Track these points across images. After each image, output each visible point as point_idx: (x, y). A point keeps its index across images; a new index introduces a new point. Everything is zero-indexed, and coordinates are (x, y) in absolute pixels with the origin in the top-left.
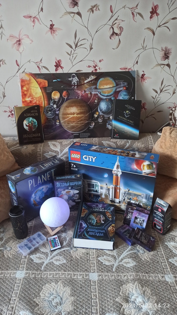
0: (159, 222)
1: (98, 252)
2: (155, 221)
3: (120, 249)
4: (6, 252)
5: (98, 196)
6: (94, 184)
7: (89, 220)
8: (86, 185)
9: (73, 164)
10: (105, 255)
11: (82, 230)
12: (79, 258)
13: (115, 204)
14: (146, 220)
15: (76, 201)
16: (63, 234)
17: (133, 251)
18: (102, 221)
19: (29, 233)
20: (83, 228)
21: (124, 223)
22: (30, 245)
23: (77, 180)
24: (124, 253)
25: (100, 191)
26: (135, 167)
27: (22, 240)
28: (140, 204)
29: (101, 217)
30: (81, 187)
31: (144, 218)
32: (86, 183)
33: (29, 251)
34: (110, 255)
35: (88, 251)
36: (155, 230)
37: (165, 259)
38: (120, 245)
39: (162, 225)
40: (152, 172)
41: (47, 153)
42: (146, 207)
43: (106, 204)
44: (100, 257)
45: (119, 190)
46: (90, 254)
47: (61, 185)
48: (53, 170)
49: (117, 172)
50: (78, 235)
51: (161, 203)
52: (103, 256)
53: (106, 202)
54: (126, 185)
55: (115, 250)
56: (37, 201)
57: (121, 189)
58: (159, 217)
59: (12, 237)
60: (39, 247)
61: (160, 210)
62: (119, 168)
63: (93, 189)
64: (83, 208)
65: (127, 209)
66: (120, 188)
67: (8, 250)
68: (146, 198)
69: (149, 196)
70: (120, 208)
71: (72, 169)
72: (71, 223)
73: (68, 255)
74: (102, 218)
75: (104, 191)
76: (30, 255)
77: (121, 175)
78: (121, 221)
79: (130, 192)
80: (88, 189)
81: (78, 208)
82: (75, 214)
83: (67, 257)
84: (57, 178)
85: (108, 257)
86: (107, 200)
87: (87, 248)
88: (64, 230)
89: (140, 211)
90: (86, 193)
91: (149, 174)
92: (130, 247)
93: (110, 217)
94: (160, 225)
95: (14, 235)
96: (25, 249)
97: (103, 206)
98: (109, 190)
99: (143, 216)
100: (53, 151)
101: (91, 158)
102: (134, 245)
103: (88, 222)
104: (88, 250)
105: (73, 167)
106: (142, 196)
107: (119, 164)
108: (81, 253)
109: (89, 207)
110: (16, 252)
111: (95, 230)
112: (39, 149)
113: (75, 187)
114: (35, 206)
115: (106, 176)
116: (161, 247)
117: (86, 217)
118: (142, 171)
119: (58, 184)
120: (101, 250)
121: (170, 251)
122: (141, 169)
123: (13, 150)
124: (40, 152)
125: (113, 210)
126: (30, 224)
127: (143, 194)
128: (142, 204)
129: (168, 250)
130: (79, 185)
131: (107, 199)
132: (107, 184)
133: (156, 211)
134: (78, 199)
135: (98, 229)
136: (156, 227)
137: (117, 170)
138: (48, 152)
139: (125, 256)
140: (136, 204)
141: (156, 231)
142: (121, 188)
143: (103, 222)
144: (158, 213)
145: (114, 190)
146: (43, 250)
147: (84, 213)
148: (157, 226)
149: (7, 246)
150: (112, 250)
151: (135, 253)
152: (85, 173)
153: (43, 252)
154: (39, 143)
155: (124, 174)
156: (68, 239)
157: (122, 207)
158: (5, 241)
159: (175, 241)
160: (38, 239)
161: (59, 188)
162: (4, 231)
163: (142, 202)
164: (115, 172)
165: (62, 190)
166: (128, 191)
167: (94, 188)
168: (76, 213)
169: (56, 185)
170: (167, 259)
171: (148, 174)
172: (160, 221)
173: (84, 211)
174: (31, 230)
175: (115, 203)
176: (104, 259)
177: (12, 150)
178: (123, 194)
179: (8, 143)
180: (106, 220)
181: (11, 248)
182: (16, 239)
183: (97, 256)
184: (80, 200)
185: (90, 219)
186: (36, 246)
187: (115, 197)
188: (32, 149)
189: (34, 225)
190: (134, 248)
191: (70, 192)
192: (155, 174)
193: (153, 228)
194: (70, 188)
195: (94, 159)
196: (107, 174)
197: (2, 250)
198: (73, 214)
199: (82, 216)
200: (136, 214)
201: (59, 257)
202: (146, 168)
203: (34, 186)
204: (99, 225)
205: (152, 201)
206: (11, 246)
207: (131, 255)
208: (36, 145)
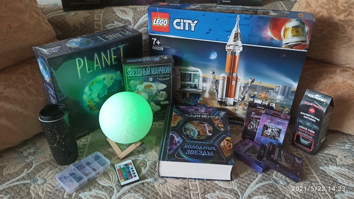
0: (308, 133)
1: (205, 184)
2: (299, 131)
3: (242, 178)
4: (35, 187)
5: (198, 95)
6: (191, 74)
7: (185, 131)
8: (178, 77)
9: (155, 39)
10: (218, 189)
11: (175, 147)
12: (171, 196)
13: (225, 107)
14: (284, 129)
15: (162, 103)
16: (140, 155)
17: (267, 182)
18: (208, 132)
19: (80, 154)
20: (176, 144)
21: (244, 138)
22: (79, 173)
23: (163, 63)
24: (251, 185)
25: (201, 85)
26: (269, 34)
27: (66, 166)
28: (271, 105)
29: (205, 127)
30: (170, 77)
31: (280, 127)
32: (178, 72)
33: (76, 185)
34: (226, 189)
35: (187, 183)
36: (297, 147)
37: (328, 194)
38: (241, 172)
39: (313, 137)
40: (301, 41)
41: (111, 24)
42: (281, 109)
43: (210, 108)
44: (209, 192)
45: (235, 82)
46: (191, 188)
47: (135, 72)
48: (121, 47)
49: (234, 47)
50: (167, 155)
51: (315, 97)
52: (214, 191)
53: (211, 105)
54: (249, 71)
55: (235, 181)
56: (95, 102)
57: (238, 80)
58: (308, 124)
59: (48, 162)
60: (96, 178)
61: (312, 110)
62: (239, 39)
63: (190, 83)
64: (174, 114)
65: (248, 114)
66: (237, 78)
67: (38, 184)
68: (283, 94)
69: (290, 88)
70: (235, 114)
71: (154, 48)
72: (153, 139)
73: (150, 192)
74: (207, 128)
75: (208, 86)
76: (80, 193)
77: (241, 53)
78: (238, 135)
79: (255, 83)
80: (181, 84)
81: (165, 116)
82: (160, 125)
83: (148, 194)
84: (129, 61)
85: (224, 194)
86: (214, 101)
87: (185, 178)
88: (142, 150)
89: (273, 115)
90: (177, 91)
91: (294, 46)
92: (260, 176)
93: (222, 127)
94: (310, 137)
95: (53, 158)
96: (71, 181)
97: (206, 110)
98: (217, 82)
99: (279, 123)
100: (121, 20)
101: (187, 24)
102: (266, 172)
103: (184, 134)
104: (186, 181)
105: (156, 44)
106: (277, 90)
107: (239, 31)
108: (174, 187)
109: (183, 112)
110: (54, 187)
111: (197, 147)
112: (97, 16)
113: (159, 77)
114: (91, 110)
115: (214, 56)
116: (315, 175)
117: (179, 126)
118: (281, 40)
119: (129, 70)
120: (208, 182)
121: (333, 181)
122: (279, 37)
123: (52, 18)
124: (99, 21)
125: (225, 116)
126: (82, 140)
127: (279, 87)
128: (274, 105)
129: (329, 180)
130: (167, 74)
131: (213, 99)
132: (214, 73)
133: (303, 113)
134: (164, 100)
135: (203, 145)
136: (300, 143)
137: (234, 43)
138: (113, 23)
139: (253, 190)
140: (264, 106)
141: (299, 148)
142: (239, 77)
143: (211, 134)
144: (307, 116)
145: (226, 82)
146: (103, 182)
147: (175, 121)
148: (302, 141)
149: (37, 177)
150: (228, 181)
151: (271, 185)
152: (177, 54)
153: (103, 187)
154: (97, 9)
155: (246, 51)
156: (148, 164)
157: (237, 112)
158: (35, 168)
159: (336, 163)
160: (96, 164)
161: (132, 79)
162: (35, 152)
163: (275, 100)
164: (231, 48)
165: (138, 82)
166: (251, 83)
167: (191, 81)
168: (161, 123)
169: (127, 73)
170: (331, 194)
171: (292, 47)
172: (310, 131)
173: (176, 118)
174: (84, 150)
175: (226, 105)
176: (217, 196)
177: (51, 16)
178: (242, 89)
179: (45, 8)
180: (215, 131)
181: (45, 180)
182: (56, 165)
183: (202, 192)
184: (167, 102)
185: (188, 129)
186: (90, 176)
187: (227, 96)
188: (85, 16)
189: (90, 142)
190: (267, 176)
191: (151, 86)
192: (305, 45)
193: (293, 144)
194: (151, 79)
195: (193, 25)
196: (216, 53)
197: (28, 183)
198: (157, 125)
199: (172, 125)
200: (264, 120)
201: (133, 194)
202: (289, 34)
203: (88, 72)
204: (203, 139)
205: (293, 97)
206: (45, 178)
207: (266, 189)
208: (92, 11)
